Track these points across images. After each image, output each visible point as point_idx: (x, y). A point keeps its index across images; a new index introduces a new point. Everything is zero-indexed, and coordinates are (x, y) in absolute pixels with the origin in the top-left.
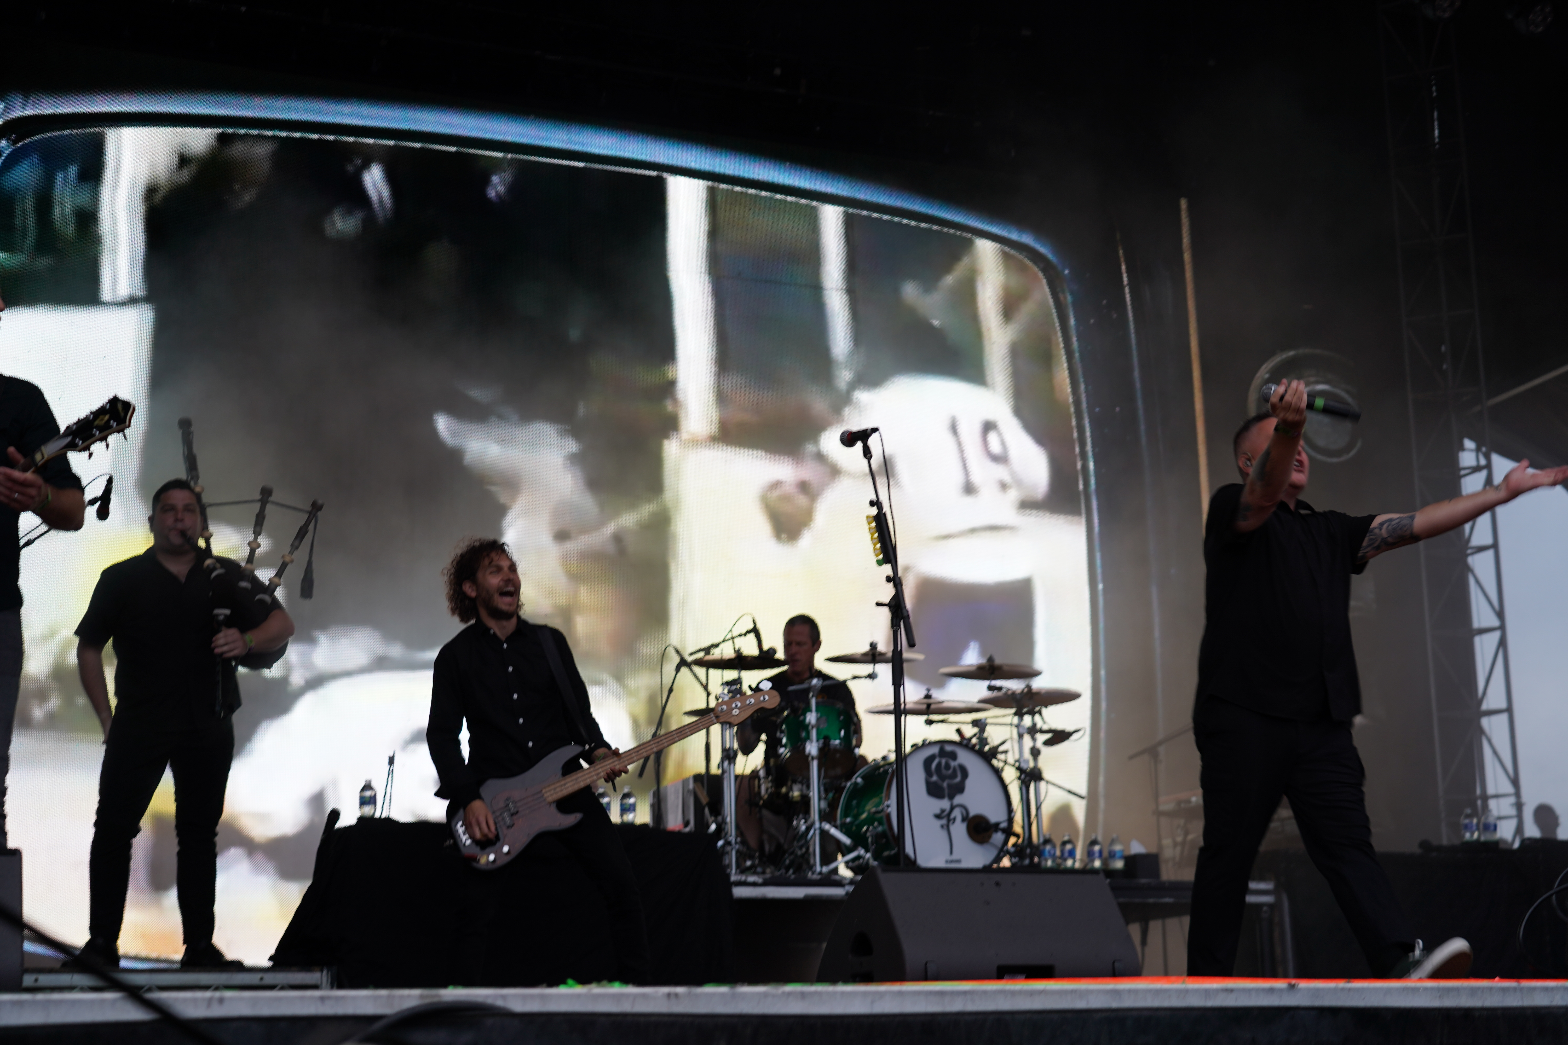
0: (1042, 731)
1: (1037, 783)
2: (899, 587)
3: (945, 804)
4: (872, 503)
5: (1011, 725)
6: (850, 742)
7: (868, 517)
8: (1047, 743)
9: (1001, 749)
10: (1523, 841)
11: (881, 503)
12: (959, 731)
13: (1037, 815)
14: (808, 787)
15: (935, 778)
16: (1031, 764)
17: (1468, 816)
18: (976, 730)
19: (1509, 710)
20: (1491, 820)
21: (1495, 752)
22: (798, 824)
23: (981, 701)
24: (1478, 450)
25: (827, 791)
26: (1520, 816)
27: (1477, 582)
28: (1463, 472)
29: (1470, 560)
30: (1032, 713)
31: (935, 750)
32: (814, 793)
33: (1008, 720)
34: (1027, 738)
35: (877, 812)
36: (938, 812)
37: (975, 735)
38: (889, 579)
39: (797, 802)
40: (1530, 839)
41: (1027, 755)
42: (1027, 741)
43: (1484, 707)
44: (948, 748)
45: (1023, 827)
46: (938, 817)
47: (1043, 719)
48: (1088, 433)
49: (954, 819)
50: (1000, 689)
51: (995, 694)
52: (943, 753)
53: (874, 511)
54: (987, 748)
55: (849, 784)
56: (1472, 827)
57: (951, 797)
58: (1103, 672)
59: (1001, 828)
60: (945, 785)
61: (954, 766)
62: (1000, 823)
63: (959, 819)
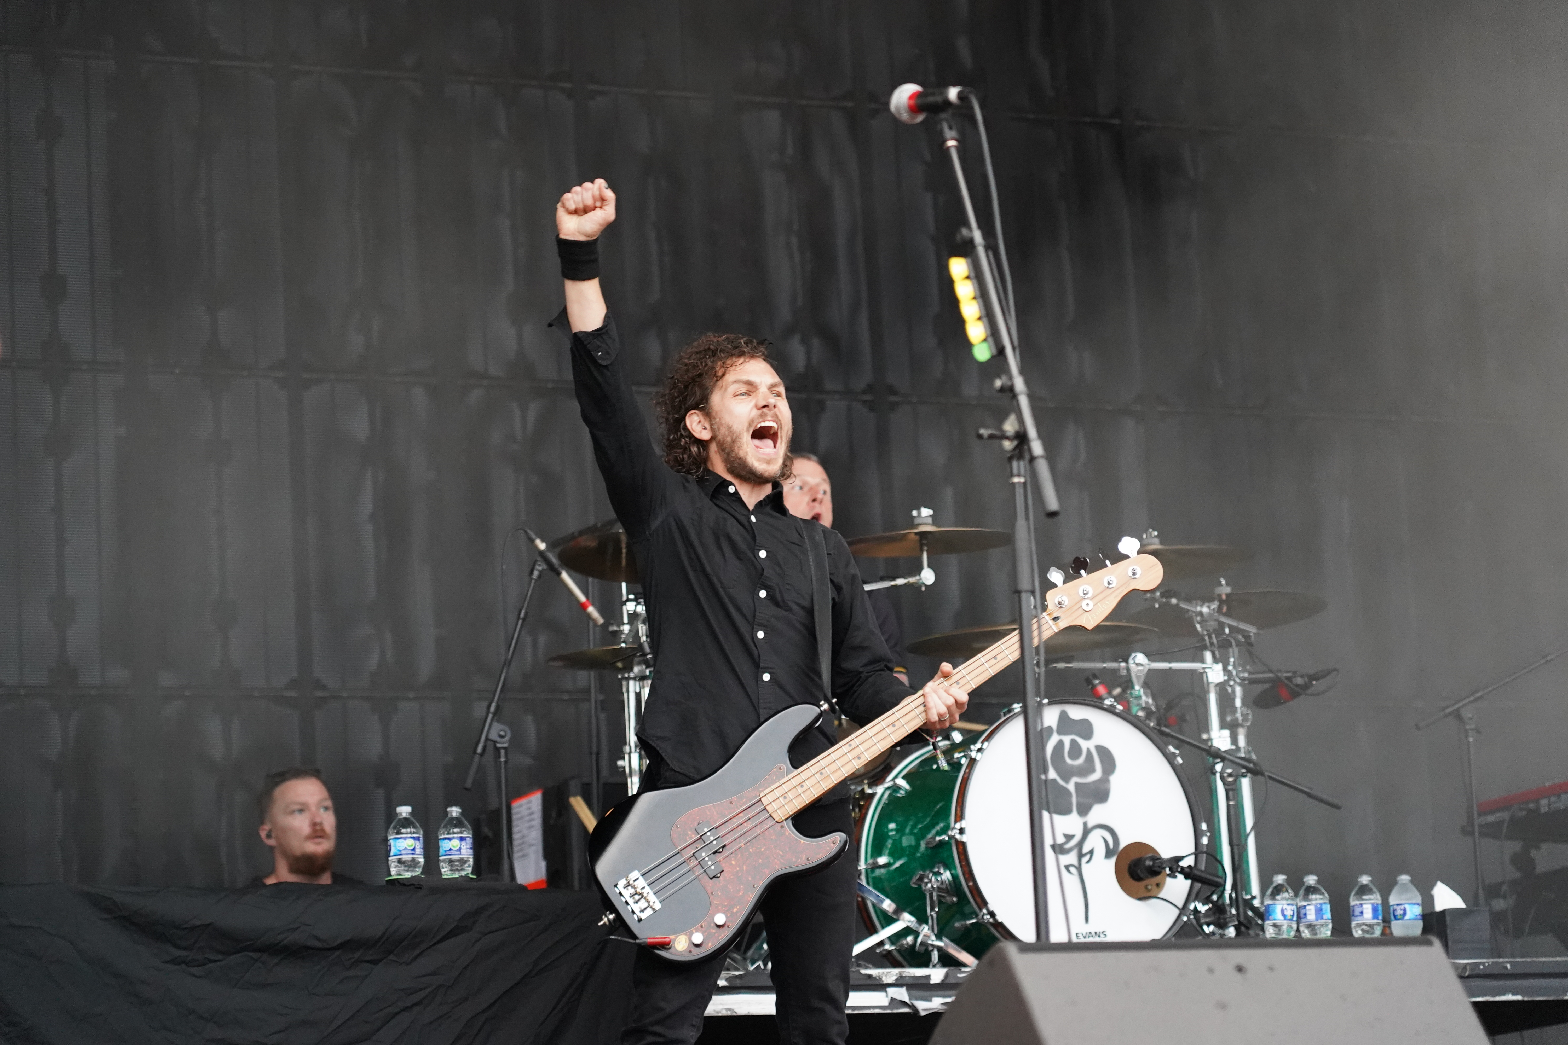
3: (1073, 823)
15: (1051, 774)
31: (1051, 717)
36: (1061, 837)
44: (1076, 714)
46: (1058, 849)
49: (1091, 852)
52: (1065, 723)
55: (879, 791)
57: (1084, 811)
59: (1183, 868)
60: (1071, 787)
61: (1089, 752)
62: (1181, 858)
63: (1100, 851)
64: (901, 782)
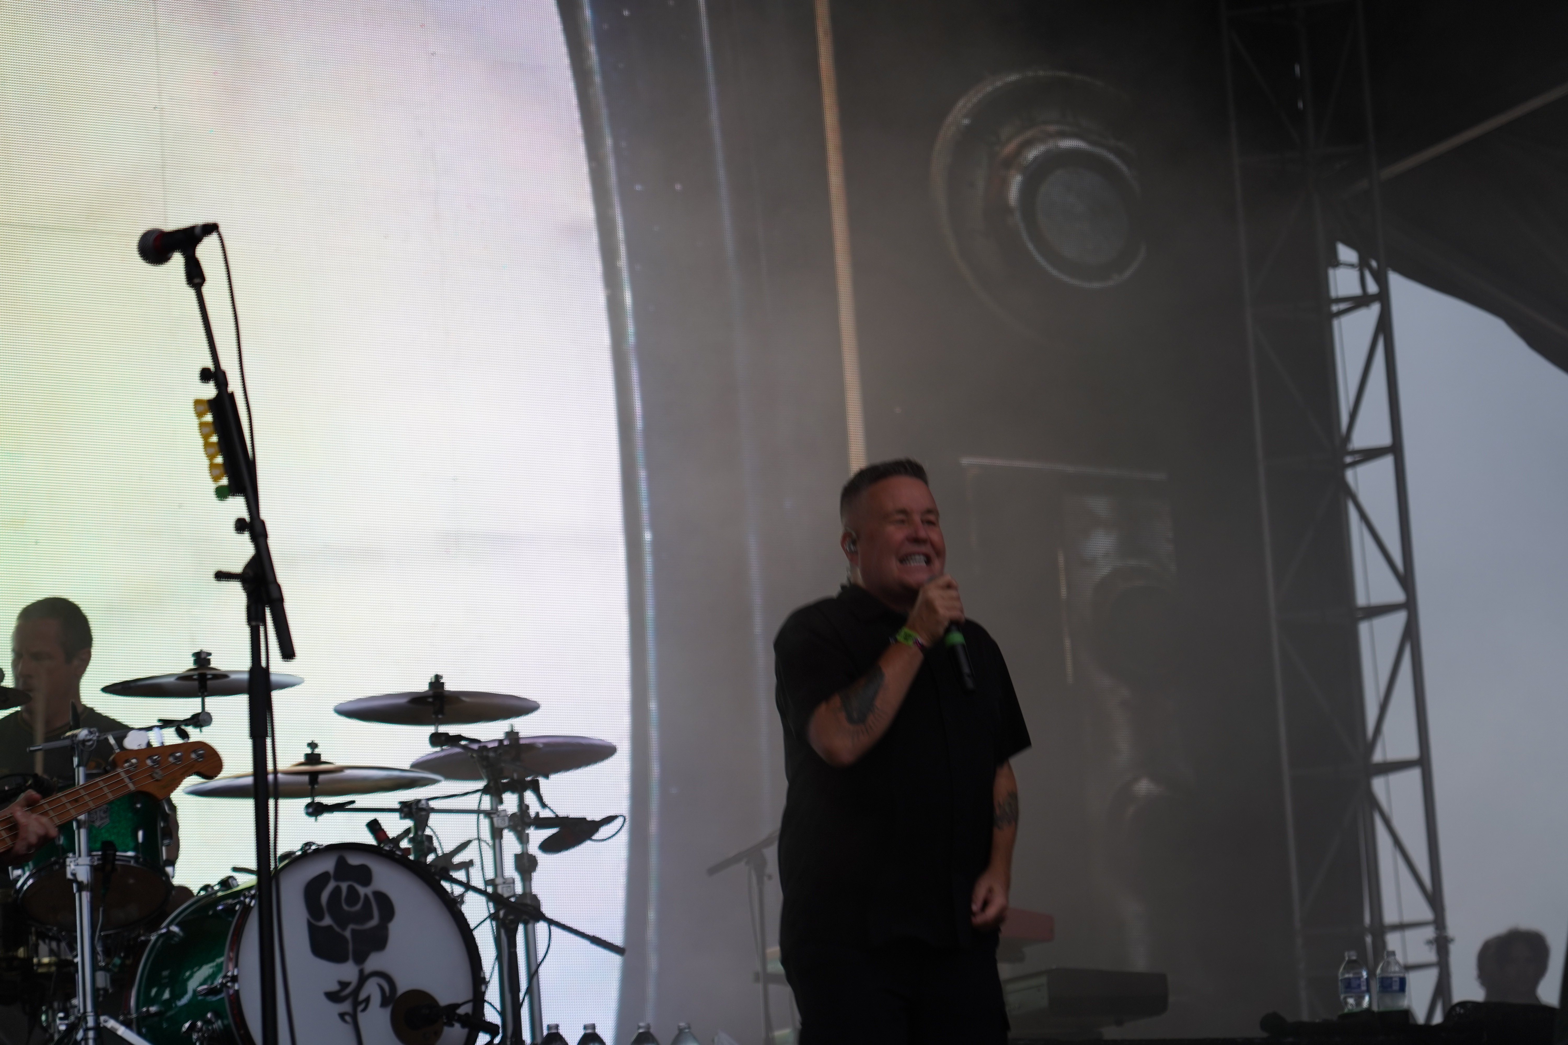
0: (541, 823)
1: (530, 926)
2: (261, 539)
3: (348, 971)
4: (205, 375)
5: (478, 812)
6: (158, 853)
7: (197, 402)
8: (548, 846)
9: (457, 860)
10: (1451, 1011)
11: (224, 374)
12: (374, 827)
13: (529, 991)
14: (72, 947)
15: (327, 921)
16: (519, 889)
17: (1353, 965)
18: (409, 823)
19: (1423, 762)
20: (1394, 970)
21: (1397, 843)
22: (51, 1022)
23: (416, 766)
24: (1363, 265)
25: (108, 953)
26: (1443, 965)
27: (1364, 517)
28: (1335, 308)
29: (1350, 475)
30: (519, 787)
31: (328, 865)
32: (83, 957)
33: (472, 802)
34: (509, 839)
35: (213, 991)
36: (334, 987)
37: (407, 832)
38: (240, 526)
39: (47, 976)
40: (1463, 1004)
41: (510, 870)
42: (510, 843)
43: (1378, 757)
44: (354, 860)
45: (502, 1014)
46: (333, 997)
47: (540, 798)
48: (621, 234)
49: (367, 1000)
50: (456, 739)
51: (448, 750)
52: (343, 870)
53: (209, 391)
54: (430, 858)
55: (153, 938)
56: (1359, 986)
57: (360, 959)
58: (653, 706)
59: (460, 1016)
60: (348, 934)
61: (366, 896)
62: (458, 1006)
63: (376, 999)
64: (175, 929)
